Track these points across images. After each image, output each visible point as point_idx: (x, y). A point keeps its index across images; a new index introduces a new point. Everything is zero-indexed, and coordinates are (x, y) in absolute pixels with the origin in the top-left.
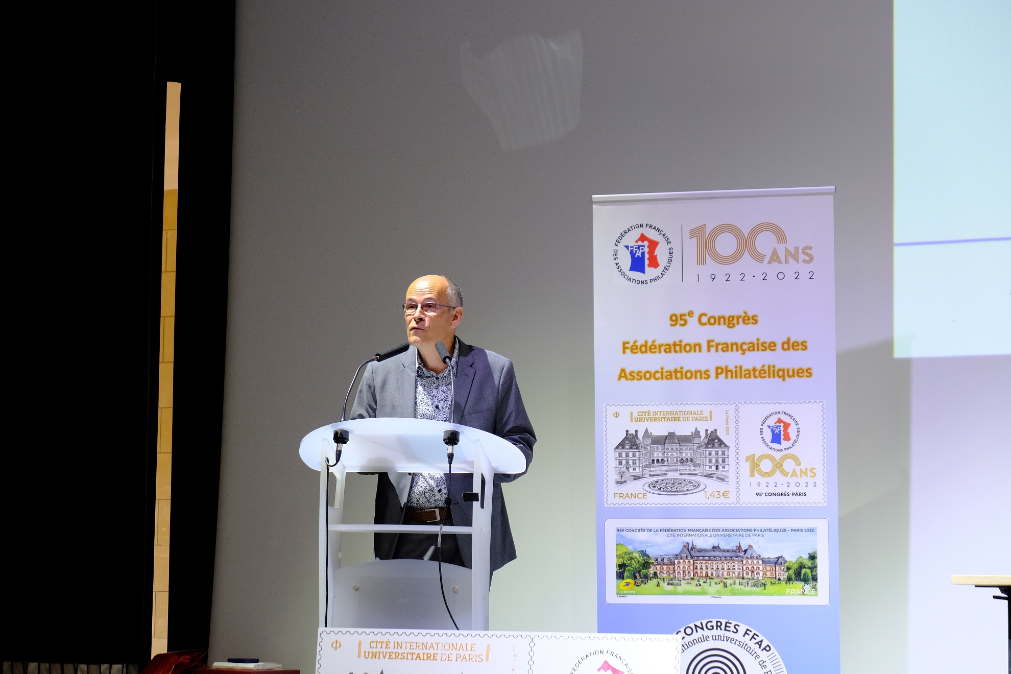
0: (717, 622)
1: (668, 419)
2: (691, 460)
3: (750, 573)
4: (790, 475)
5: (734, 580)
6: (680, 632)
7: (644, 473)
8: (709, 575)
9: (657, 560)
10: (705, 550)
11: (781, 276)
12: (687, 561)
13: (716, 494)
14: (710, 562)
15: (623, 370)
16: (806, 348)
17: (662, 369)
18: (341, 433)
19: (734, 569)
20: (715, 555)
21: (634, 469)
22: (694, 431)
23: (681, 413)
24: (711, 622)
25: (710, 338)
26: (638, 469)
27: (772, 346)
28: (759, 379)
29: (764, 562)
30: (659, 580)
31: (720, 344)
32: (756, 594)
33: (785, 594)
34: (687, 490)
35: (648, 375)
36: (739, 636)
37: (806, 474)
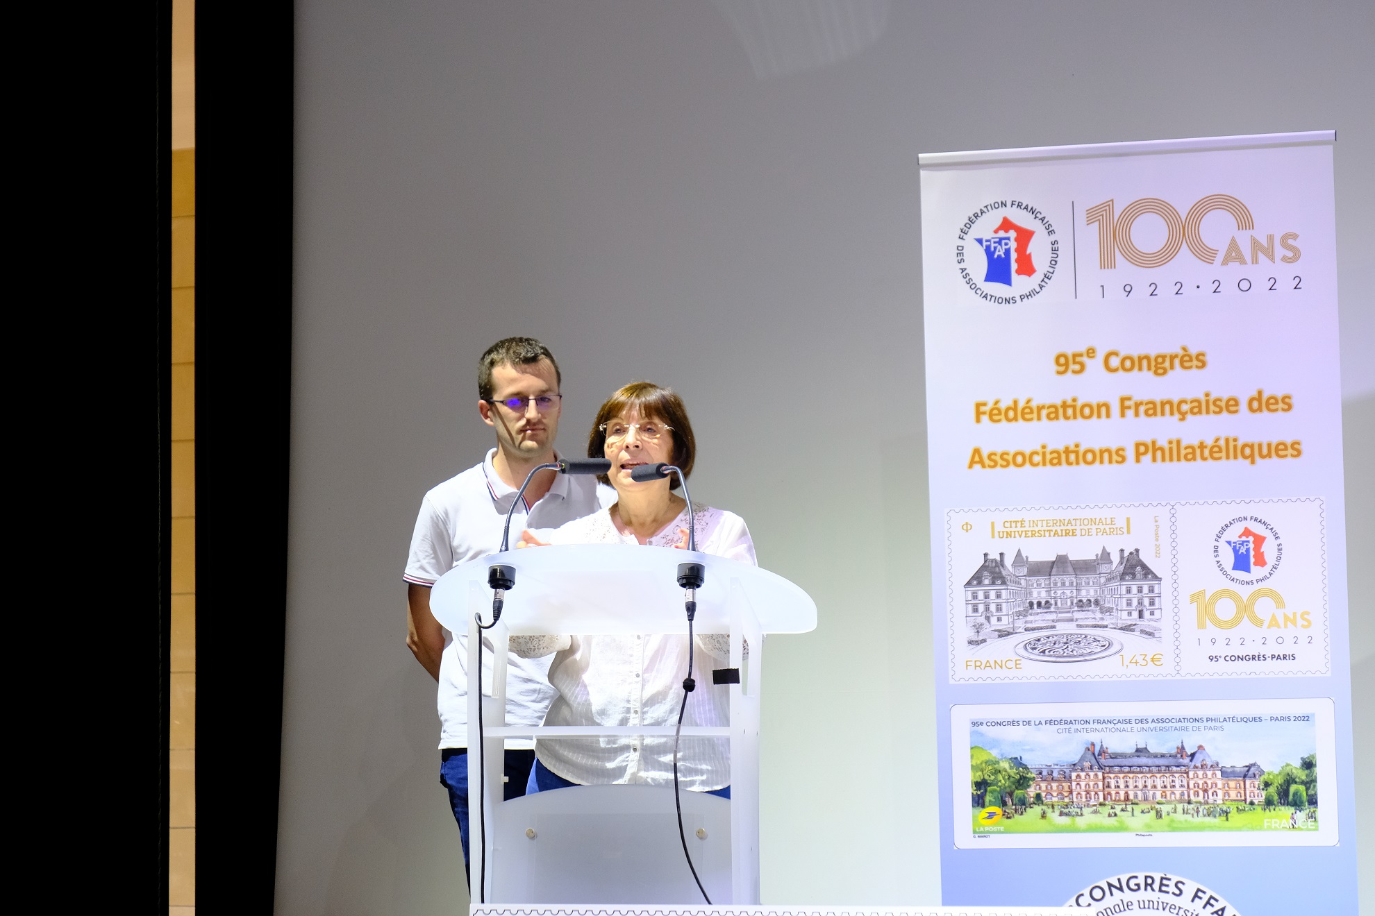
0: (1146, 877)
1: (1056, 533)
2: (1097, 603)
3: (1201, 793)
4: (1266, 624)
5: (1173, 806)
6: (1082, 895)
7: (1015, 625)
8: (1131, 797)
9: (1040, 773)
10: (1123, 756)
11: (1244, 285)
12: (1092, 774)
13: (1140, 659)
14: (1131, 775)
15: (977, 451)
16: (1289, 407)
17: (1044, 447)
18: (502, 572)
19: (1174, 786)
20: (1141, 764)
21: (999, 619)
22: (1100, 553)
23: (1078, 522)
24: (1136, 877)
25: (1126, 393)
26: (1005, 620)
27: (1231, 405)
28: (1210, 461)
29: (1224, 774)
30: (1044, 807)
31: (1141, 403)
32: (1212, 828)
33: (1261, 829)
34: (1090, 654)
35: (1019, 459)
36: (1184, 901)
37: (1294, 623)
